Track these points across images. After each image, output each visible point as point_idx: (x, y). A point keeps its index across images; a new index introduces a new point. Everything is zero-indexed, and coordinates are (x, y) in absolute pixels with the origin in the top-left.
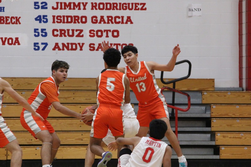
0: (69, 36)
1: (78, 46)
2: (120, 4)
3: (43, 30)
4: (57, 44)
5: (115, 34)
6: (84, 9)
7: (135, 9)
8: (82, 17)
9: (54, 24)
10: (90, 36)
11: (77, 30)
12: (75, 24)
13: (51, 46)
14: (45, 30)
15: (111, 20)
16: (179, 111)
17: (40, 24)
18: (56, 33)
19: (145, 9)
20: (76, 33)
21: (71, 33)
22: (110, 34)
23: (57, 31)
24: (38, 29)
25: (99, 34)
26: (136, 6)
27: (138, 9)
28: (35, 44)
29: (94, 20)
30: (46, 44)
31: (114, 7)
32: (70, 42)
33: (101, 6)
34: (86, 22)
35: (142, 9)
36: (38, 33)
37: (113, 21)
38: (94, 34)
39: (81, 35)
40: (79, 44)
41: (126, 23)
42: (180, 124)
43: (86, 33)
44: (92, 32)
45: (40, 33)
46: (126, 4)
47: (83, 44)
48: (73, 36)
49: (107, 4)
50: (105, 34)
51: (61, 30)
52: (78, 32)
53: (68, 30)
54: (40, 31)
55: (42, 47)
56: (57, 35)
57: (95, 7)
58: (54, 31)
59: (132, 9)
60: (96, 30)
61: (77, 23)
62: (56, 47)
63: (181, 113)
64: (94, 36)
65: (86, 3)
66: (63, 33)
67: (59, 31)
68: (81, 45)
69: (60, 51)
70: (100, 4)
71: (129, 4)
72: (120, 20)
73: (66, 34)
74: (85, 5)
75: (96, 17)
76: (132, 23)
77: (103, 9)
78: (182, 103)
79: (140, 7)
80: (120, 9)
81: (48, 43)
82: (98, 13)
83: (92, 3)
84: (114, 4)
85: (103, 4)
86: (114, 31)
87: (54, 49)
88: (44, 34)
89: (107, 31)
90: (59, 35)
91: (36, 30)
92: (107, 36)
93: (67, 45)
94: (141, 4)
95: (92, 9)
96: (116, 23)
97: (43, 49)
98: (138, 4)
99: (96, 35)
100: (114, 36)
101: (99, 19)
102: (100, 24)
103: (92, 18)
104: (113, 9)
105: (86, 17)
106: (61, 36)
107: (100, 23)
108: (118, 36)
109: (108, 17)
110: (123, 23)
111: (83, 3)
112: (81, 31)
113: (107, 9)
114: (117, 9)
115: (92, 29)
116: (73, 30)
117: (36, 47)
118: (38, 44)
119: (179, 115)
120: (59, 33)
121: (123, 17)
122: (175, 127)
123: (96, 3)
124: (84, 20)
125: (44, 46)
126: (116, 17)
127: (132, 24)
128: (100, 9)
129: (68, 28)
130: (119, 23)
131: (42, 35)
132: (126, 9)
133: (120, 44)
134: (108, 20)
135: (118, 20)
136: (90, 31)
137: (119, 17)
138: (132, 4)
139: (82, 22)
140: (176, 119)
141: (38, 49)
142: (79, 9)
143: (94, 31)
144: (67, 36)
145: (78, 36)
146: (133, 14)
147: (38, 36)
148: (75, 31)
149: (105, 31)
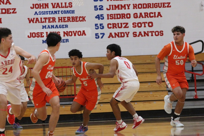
0: (119, 27)
1: (125, 34)
2: (153, 4)
3: (101, 25)
4: (111, 34)
5: (150, 24)
6: (129, 8)
7: (163, 7)
8: (127, 14)
9: (108, 20)
10: (133, 27)
11: (124, 24)
12: (122, 19)
13: (107, 35)
14: (102, 24)
15: (147, 15)
16: (197, 76)
17: (99, 20)
18: (110, 26)
19: (170, 7)
20: (123, 26)
21: (120, 26)
22: (147, 25)
23: (110, 24)
24: (97, 24)
25: (140, 25)
26: (164, 5)
27: (165, 7)
28: (96, 34)
29: (136, 16)
30: (104, 34)
31: (148, 6)
32: (120, 32)
33: (140, 6)
34: (130, 17)
35: (168, 7)
36: (98, 27)
37: (149, 16)
38: (136, 25)
39: (127, 26)
40: (126, 33)
41: (158, 17)
42: (198, 84)
43: (130, 25)
44: (134, 24)
45: (99, 27)
46: (156, 4)
47: (129, 33)
48: (121, 27)
49: (144, 4)
50: (143, 25)
51: (113, 24)
52: (125, 24)
53: (118, 24)
54: (99, 25)
55: (101, 36)
56: (111, 28)
57: (136, 7)
58: (108, 24)
59: (161, 7)
60: (137, 23)
61: (124, 19)
62: (111, 35)
63: (198, 77)
64: (135, 27)
65: (130, 5)
66: (114, 26)
67: (112, 25)
68: (127, 33)
69: (113, 38)
70: (139, 4)
71: (159, 4)
72: (153, 15)
73: (117, 26)
74: (129, 6)
75: (137, 14)
76: (161, 16)
77: (141, 8)
78: (199, 70)
79: (166, 5)
80: (153, 7)
81: (105, 33)
82: (138, 11)
83: (134, 5)
84: (148, 4)
85: (141, 4)
86: (149, 23)
87: (109, 37)
88: (102, 27)
89: (145, 23)
90: (112, 27)
91: (96, 25)
92: (145, 26)
93: (117, 34)
94: (167, 3)
95: (134, 8)
96: (151, 17)
97: (102, 38)
98: (165, 3)
99: (137, 26)
100: (149, 26)
101: (139, 15)
102: (139, 19)
103: (134, 14)
104: (148, 8)
105: (130, 14)
106: (113, 28)
107: (140, 17)
108: (152, 26)
109: (145, 13)
110: (155, 17)
111: (127, 5)
112: (127, 24)
113: (144, 8)
114: (151, 8)
115: (134, 22)
116: (121, 24)
117: (97, 36)
118: (98, 34)
119: (197, 78)
120: (112, 26)
121: (155, 13)
122: (195, 86)
123: (136, 4)
124: (128, 16)
125: (102, 35)
126: (150, 13)
127: (161, 18)
128: (139, 8)
129: (118, 23)
130: (152, 17)
131: (101, 28)
132: (157, 7)
133: (154, 32)
134: (145, 15)
135: (151, 15)
136: (133, 24)
137: (152, 13)
138: (161, 3)
139: (127, 18)
140: (195, 81)
141: (98, 38)
142: (125, 9)
143: (135, 23)
144: (118, 28)
145: (125, 27)
146: (162, 10)
147: (98, 28)
148: (123, 24)
149: (143, 23)
